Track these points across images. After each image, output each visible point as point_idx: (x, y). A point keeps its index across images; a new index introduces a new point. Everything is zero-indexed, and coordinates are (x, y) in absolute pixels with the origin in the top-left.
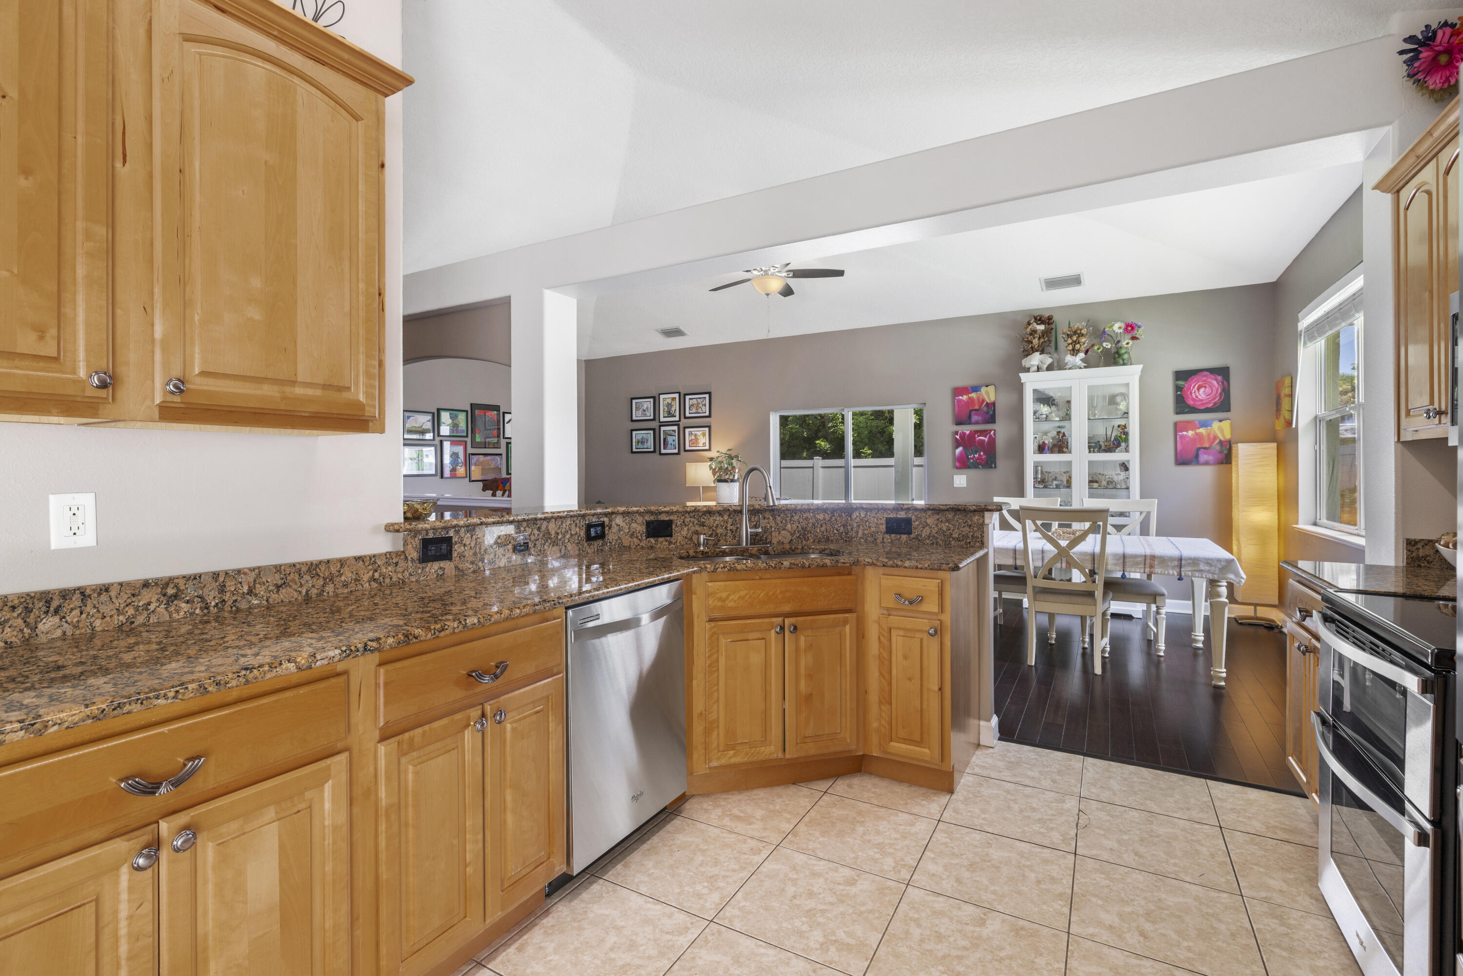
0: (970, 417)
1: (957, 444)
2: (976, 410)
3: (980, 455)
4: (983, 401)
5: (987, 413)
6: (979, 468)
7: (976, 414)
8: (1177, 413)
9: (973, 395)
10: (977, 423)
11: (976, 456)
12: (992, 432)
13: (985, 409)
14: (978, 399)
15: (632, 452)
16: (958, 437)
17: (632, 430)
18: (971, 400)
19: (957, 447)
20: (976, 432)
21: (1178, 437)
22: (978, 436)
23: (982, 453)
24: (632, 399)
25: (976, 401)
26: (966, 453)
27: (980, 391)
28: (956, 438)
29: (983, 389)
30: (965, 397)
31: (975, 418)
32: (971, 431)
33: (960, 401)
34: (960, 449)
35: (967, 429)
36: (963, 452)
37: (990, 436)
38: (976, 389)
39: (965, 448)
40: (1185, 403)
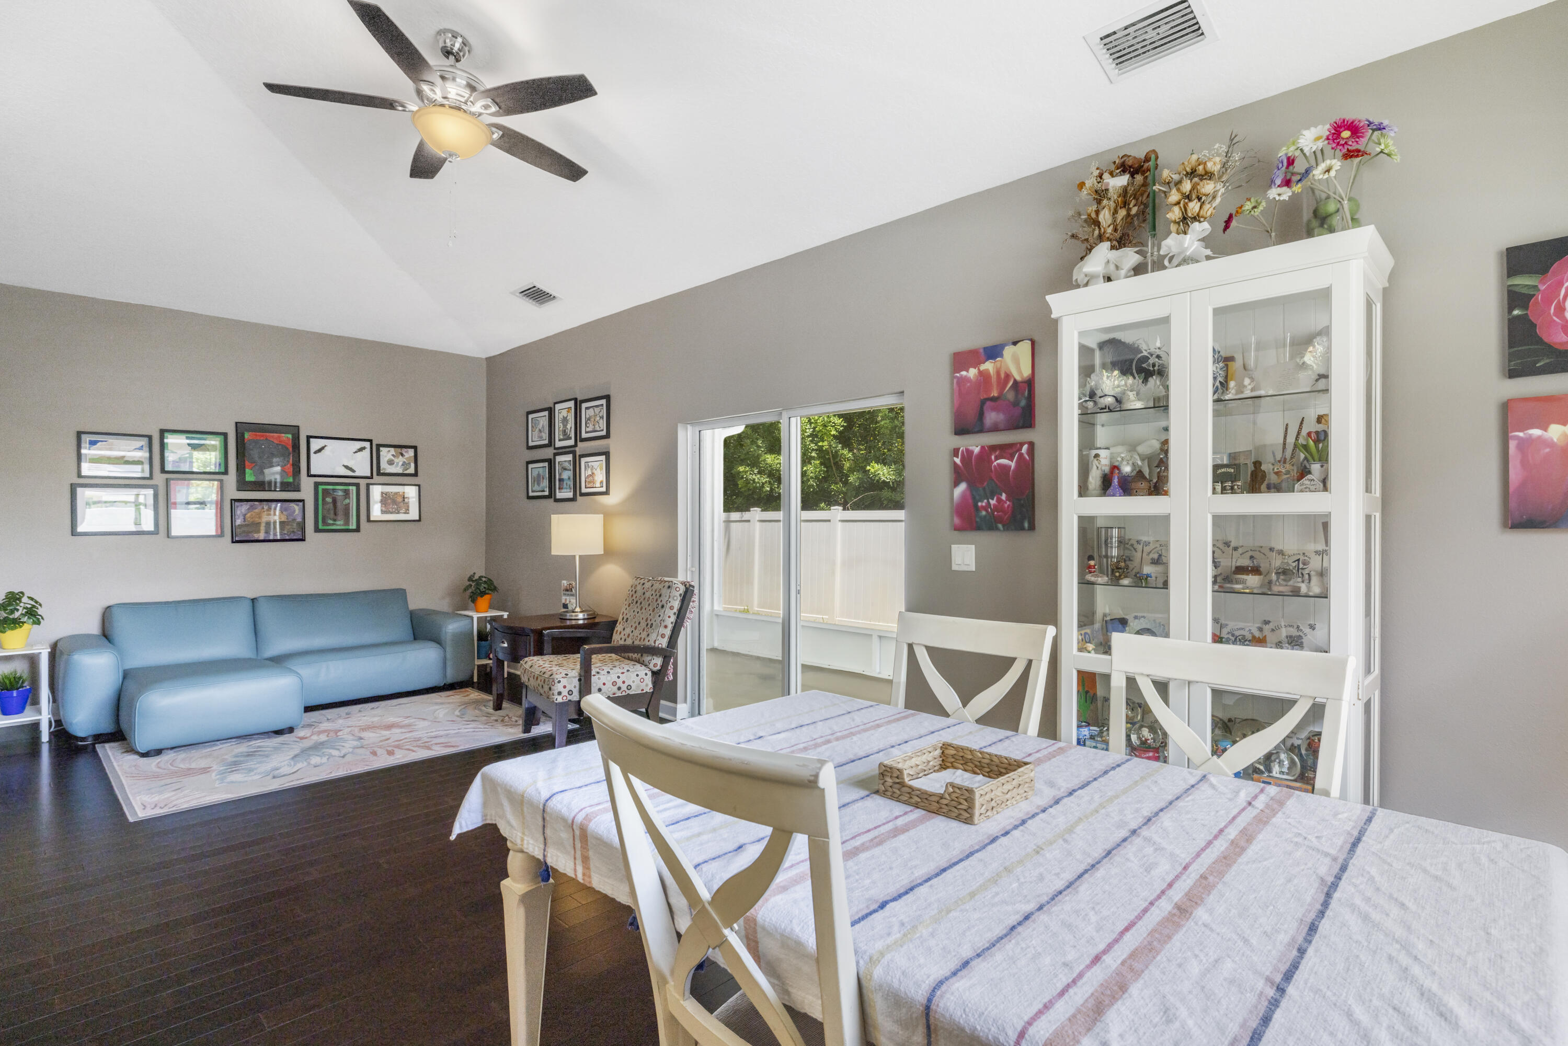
0: (981, 415)
1: (958, 476)
2: (993, 399)
3: (999, 500)
4: (1008, 376)
5: (1015, 404)
6: (997, 529)
7: (994, 409)
8: (1513, 374)
9: (989, 366)
10: (995, 429)
11: (993, 502)
12: (1025, 447)
13: (1011, 396)
14: (998, 373)
15: (529, 498)
16: (958, 460)
17: (528, 463)
18: (984, 375)
19: (956, 484)
20: (993, 448)
21: (1512, 445)
22: (997, 458)
23: (1004, 497)
24: (529, 413)
25: (994, 379)
26: (974, 498)
27: (1001, 356)
28: (955, 463)
29: (1008, 351)
30: (972, 373)
31: (991, 417)
32: (983, 447)
33: (962, 381)
34: (963, 486)
35: (975, 444)
36: (968, 493)
37: (1021, 455)
38: (993, 352)
39: (971, 485)
40: (1540, 341)
